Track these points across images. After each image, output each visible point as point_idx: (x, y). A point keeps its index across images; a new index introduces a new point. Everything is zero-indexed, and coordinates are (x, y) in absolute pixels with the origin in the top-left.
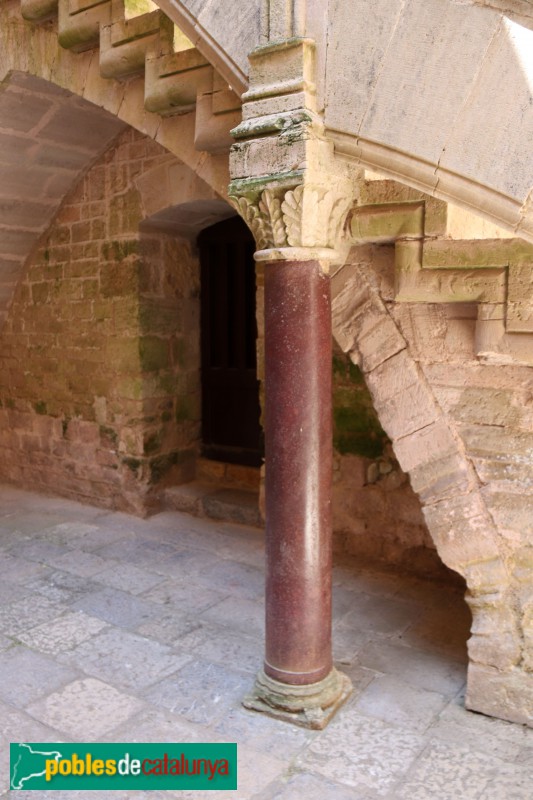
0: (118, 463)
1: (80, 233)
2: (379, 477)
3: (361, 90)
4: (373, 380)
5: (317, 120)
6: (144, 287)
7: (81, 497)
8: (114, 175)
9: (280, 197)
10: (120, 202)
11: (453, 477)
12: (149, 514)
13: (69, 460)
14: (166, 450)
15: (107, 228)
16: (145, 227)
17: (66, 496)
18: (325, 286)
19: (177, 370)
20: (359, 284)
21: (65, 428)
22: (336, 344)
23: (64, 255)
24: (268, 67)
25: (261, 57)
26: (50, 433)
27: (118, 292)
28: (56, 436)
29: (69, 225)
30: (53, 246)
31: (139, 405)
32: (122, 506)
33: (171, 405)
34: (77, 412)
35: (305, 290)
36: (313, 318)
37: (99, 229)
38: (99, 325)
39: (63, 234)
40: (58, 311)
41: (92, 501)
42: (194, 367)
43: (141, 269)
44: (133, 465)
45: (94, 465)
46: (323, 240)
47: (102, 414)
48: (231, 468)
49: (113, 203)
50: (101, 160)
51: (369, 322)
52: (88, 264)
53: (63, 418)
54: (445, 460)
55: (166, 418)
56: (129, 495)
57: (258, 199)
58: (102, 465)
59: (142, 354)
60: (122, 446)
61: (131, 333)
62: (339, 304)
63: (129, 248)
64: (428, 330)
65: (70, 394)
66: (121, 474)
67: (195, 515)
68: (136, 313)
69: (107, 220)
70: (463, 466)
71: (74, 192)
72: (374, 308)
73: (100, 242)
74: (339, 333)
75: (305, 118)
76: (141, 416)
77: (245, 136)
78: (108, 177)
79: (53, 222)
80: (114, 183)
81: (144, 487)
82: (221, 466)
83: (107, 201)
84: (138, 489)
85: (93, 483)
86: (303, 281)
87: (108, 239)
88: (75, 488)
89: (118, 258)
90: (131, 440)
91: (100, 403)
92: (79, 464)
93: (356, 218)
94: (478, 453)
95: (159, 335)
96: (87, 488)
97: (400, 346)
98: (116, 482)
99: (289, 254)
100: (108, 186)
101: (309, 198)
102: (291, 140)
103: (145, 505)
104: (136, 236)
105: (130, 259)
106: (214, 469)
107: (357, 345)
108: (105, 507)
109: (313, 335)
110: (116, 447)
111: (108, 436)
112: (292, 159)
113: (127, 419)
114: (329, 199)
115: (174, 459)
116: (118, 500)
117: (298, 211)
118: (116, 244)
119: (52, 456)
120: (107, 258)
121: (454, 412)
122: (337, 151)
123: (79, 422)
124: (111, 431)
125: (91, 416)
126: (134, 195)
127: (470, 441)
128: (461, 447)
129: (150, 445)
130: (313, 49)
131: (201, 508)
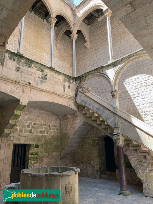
0: (95, 171)
1: (89, 138)
2: (132, 171)
3: (124, 131)
4: (128, 157)
5: (121, 134)
6: (98, 146)
7: (89, 177)
8: (94, 131)
9: (118, 140)
10: (95, 134)
11: (138, 167)
12: (100, 179)
13: (87, 171)
14: (102, 169)
15: (93, 137)
16: (98, 138)
17: (86, 177)
18: (123, 148)
19: (103, 157)
20: (126, 147)
21: (86, 166)
22: (124, 153)
23: (86, 141)
24: (116, 129)
25: (115, 128)
26: (84, 167)
27: (95, 146)
28: (85, 167)
29: (87, 137)
30: (84, 139)
31: (98, 162)
32: (96, 178)
33: (102, 162)
34: (88, 163)
35: (121, 148)
36: (122, 151)
37: (92, 138)
38: (92, 151)
39: (86, 138)
40: (85, 148)
41: (91, 177)
42: (105, 157)
43: (98, 143)
44: (97, 171)
45: (91, 172)
46: (122, 144)
47: (92, 164)
48: (111, 172)
49: (94, 134)
50: (92, 128)
51: (127, 151)
52: (90, 142)
53: (86, 164)
54: (136, 165)
55: (102, 164)
56: (97, 176)
57: (116, 140)
58: (92, 172)
59: (98, 155)
60: (96, 168)
61: (97, 152)
62: (124, 149)
63: (96, 140)
64: (133, 152)
65: (87, 161)
66: (95, 173)
67: (106, 179)
68: (97, 149)
69: (93, 136)
70: (138, 166)
71: (88, 132)
72: (127, 150)
73: (92, 139)
74: (124, 152)
75: (119, 133)
76: (98, 164)
77: (114, 134)
78: (93, 131)
79: (85, 136)
80: (94, 132)
81: (99, 175)
82: (110, 172)
83: (93, 134)
84: (98, 175)
85: (91, 174)
86: (120, 148)
87: (93, 139)
88: (88, 175)
89: (95, 141)
90: (97, 167)
91: (92, 162)
92: (88, 171)
93: (125, 141)
94: (140, 164)
95: (100, 152)
96: (90, 175)
97: (130, 153)
98: (95, 174)
99: (119, 145)
100: (93, 132)
101: (120, 140)
102: (118, 135)
103: (99, 177)
104: (97, 139)
105: (96, 142)
106: (109, 172)
107: (126, 153)
108: (93, 178)
109: (122, 153)
110: (94, 169)
111: (93, 167)
112: (119, 137)
113: (96, 164)
114: (122, 140)
115: (103, 171)
116: (95, 177)
117: (119, 141)
118: (94, 140)
119: (84, 171)
120: (93, 141)
121: (137, 160)
122: (122, 136)
123: (88, 165)
124: (94, 166)
125: (91, 164)
126: (96, 133)
127: (139, 163)
128: (138, 164)
129: (100, 168)
130: (120, 127)
131: (107, 178)
